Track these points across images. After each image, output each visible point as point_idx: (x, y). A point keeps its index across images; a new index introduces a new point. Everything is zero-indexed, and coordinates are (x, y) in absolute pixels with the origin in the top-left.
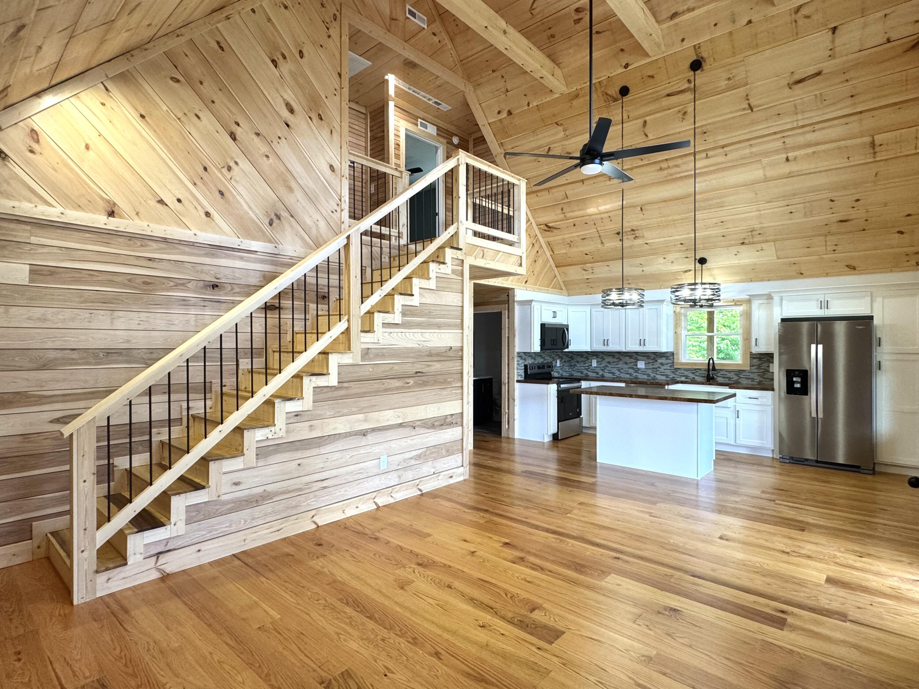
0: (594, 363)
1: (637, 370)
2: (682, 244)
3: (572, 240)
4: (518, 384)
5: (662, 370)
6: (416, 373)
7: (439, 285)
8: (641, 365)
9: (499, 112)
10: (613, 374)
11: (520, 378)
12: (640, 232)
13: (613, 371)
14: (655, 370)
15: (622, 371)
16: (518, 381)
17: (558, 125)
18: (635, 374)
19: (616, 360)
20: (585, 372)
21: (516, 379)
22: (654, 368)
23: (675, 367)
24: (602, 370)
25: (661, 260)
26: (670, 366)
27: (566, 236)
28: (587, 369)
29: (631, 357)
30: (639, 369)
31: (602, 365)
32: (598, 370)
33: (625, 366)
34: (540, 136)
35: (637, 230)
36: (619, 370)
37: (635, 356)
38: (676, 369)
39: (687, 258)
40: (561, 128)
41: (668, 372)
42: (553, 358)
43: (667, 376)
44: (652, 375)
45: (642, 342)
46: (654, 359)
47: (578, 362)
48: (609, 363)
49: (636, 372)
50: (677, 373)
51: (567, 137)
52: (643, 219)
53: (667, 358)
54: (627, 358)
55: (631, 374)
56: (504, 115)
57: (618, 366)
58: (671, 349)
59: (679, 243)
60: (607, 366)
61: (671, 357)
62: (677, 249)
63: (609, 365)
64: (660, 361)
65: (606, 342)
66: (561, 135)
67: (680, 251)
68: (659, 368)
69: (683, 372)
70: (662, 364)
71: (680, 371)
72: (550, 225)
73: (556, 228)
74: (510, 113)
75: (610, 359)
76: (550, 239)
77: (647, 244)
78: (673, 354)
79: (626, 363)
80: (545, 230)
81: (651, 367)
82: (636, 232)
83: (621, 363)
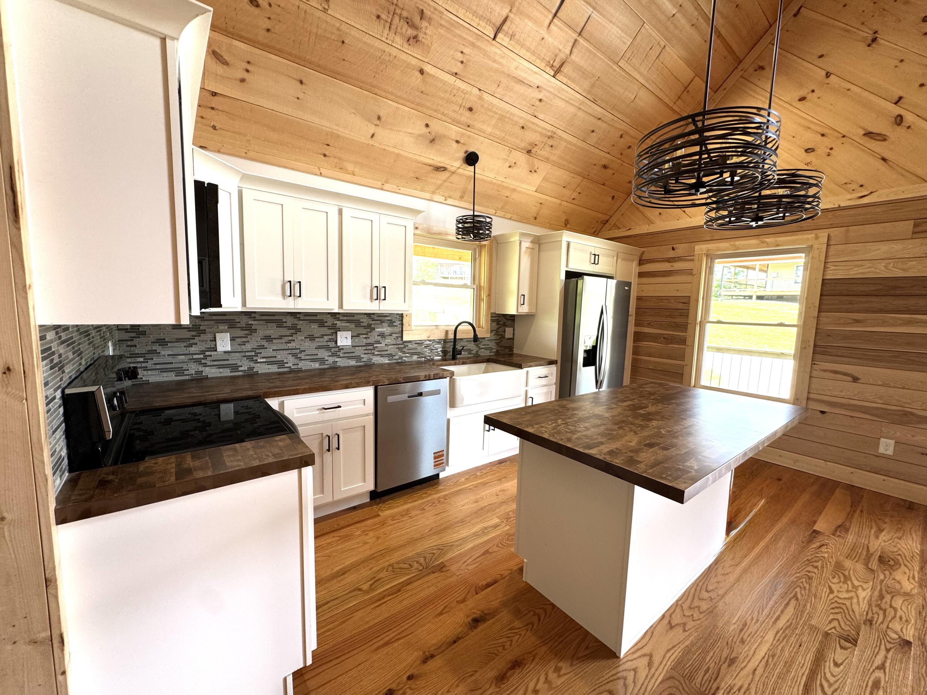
0: (224, 344)
1: (337, 351)
5: (382, 346)
8: (344, 339)
10: (281, 364)
12: (428, 28)
13: (278, 359)
14: (370, 347)
19: (289, 332)
20: (193, 368)
23: (405, 339)
25: (418, 127)
26: (397, 339)
28: (197, 361)
29: (322, 323)
30: (340, 349)
32: (235, 359)
33: (308, 344)
37: (336, 321)
38: (405, 342)
41: (392, 350)
43: (390, 356)
44: (365, 358)
45: (378, 293)
46: (369, 326)
48: (269, 339)
49: (334, 355)
50: (405, 350)
53: (391, 323)
54: (315, 326)
57: (292, 345)
60: (261, 347)
61: (398, 322)
63: (266, 344)
64: (378, 329)
68: (378, 342)
69: (415, 346)
70: (382, 335)
71: (410, 346)
75: (272, 331)
78: (401, 316)
79: (312, 338)
81: (363, 342)
82: (424, 24)
83: (300, 337)
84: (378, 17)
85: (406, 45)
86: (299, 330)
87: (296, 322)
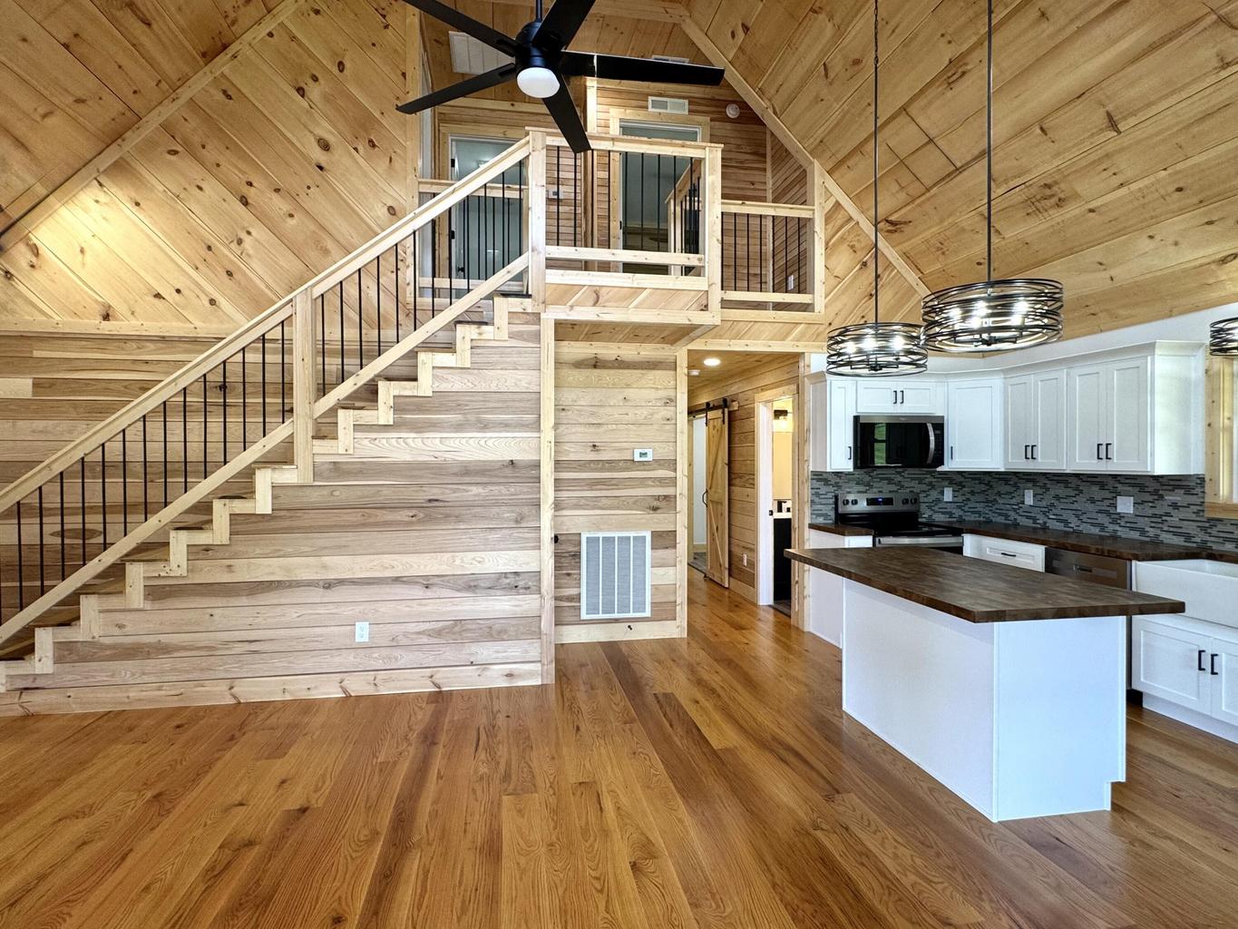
0: (1029, 499)
1: (1117, 518)
2: (1180, 190)
3: (940, 238)
4: (813, 531)
5: (1174, 520)
6: (430, 501)
7: (476, 359)
8: (1125, 505)
9: (733, 35)
10: (1066, 522)
11: (820, 520)
12: (1062, 186)
13: (1064, 517)
14: (1159, 519)
15: (1084, 518)
16: (812, 526)
17: (815, 12)
18: (1112, 527)
19: (1073, 493)
20: (1013, 515)
21: (807, 521)
22: (1155, 516)
23: (1208, 515)
24: (1044, 513)
25: (1145, 245)
26: (1197, 513)
27: (927, 234)
28: (1015, 510)
29: (1102, 486)
30: (1121, 516)
31: (1044, 503)
32: (1035, 513)
33: (1090, 507)
34: (801, 49)
35: (1056, 183)
36: (1077, 516)
37: (1111, 482)
38: (1209, 520)
39: (1210, 223)
40: (822, 16)
41: (1191, 528)
42: (930, 484)
43: (1188, 537)
44: (1152, 532)
45: (1103, 451)
46: (1156, 492)
47: (999, 494)
48: (1057, 497)
49: (1114, 522)
50: (1214, 531)
51: (840, 31)
52: (1058, 154)
53: (1188, 490)
54: (1095, 488)
55: (1102, 527)
56: (740, 34)
57: (1075, 506)
58: (1195, 467)
59: (1172, 188)
60: (1052, 505)
61: (1198, 490)
62: (1175, 207)
63: (1056, 503)
64: (1170, 498)
65: (1030, 451)
66: (829, 30)
67: (1181, 211)
68: (1168, 514)
69: (1230, 528)
70: (1175, 506)
71: (1220, 527)
72: (892, 218)
73: (905, 223)
74: (746, 28)
75: (1060, 490)
76: (906, 246)
77: (1091, 211)
78: (1201, 480)
79: (1093, 501)
80: (889, 231)
81: (1150, 512)
82: (1055, 188)
83: (1081, 498)
84: (1028, 214)
85: (1060, 210)
86: (1081, 492)
87: (1079, 483)
